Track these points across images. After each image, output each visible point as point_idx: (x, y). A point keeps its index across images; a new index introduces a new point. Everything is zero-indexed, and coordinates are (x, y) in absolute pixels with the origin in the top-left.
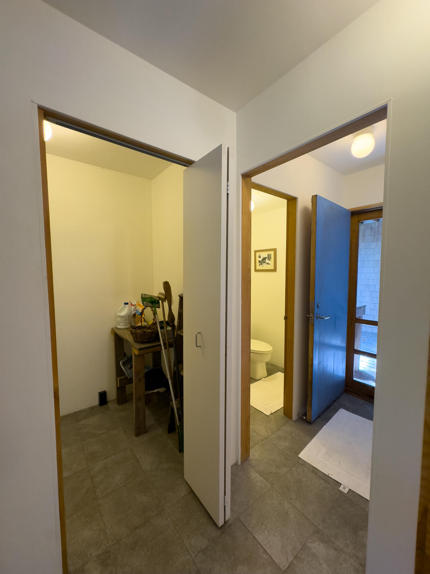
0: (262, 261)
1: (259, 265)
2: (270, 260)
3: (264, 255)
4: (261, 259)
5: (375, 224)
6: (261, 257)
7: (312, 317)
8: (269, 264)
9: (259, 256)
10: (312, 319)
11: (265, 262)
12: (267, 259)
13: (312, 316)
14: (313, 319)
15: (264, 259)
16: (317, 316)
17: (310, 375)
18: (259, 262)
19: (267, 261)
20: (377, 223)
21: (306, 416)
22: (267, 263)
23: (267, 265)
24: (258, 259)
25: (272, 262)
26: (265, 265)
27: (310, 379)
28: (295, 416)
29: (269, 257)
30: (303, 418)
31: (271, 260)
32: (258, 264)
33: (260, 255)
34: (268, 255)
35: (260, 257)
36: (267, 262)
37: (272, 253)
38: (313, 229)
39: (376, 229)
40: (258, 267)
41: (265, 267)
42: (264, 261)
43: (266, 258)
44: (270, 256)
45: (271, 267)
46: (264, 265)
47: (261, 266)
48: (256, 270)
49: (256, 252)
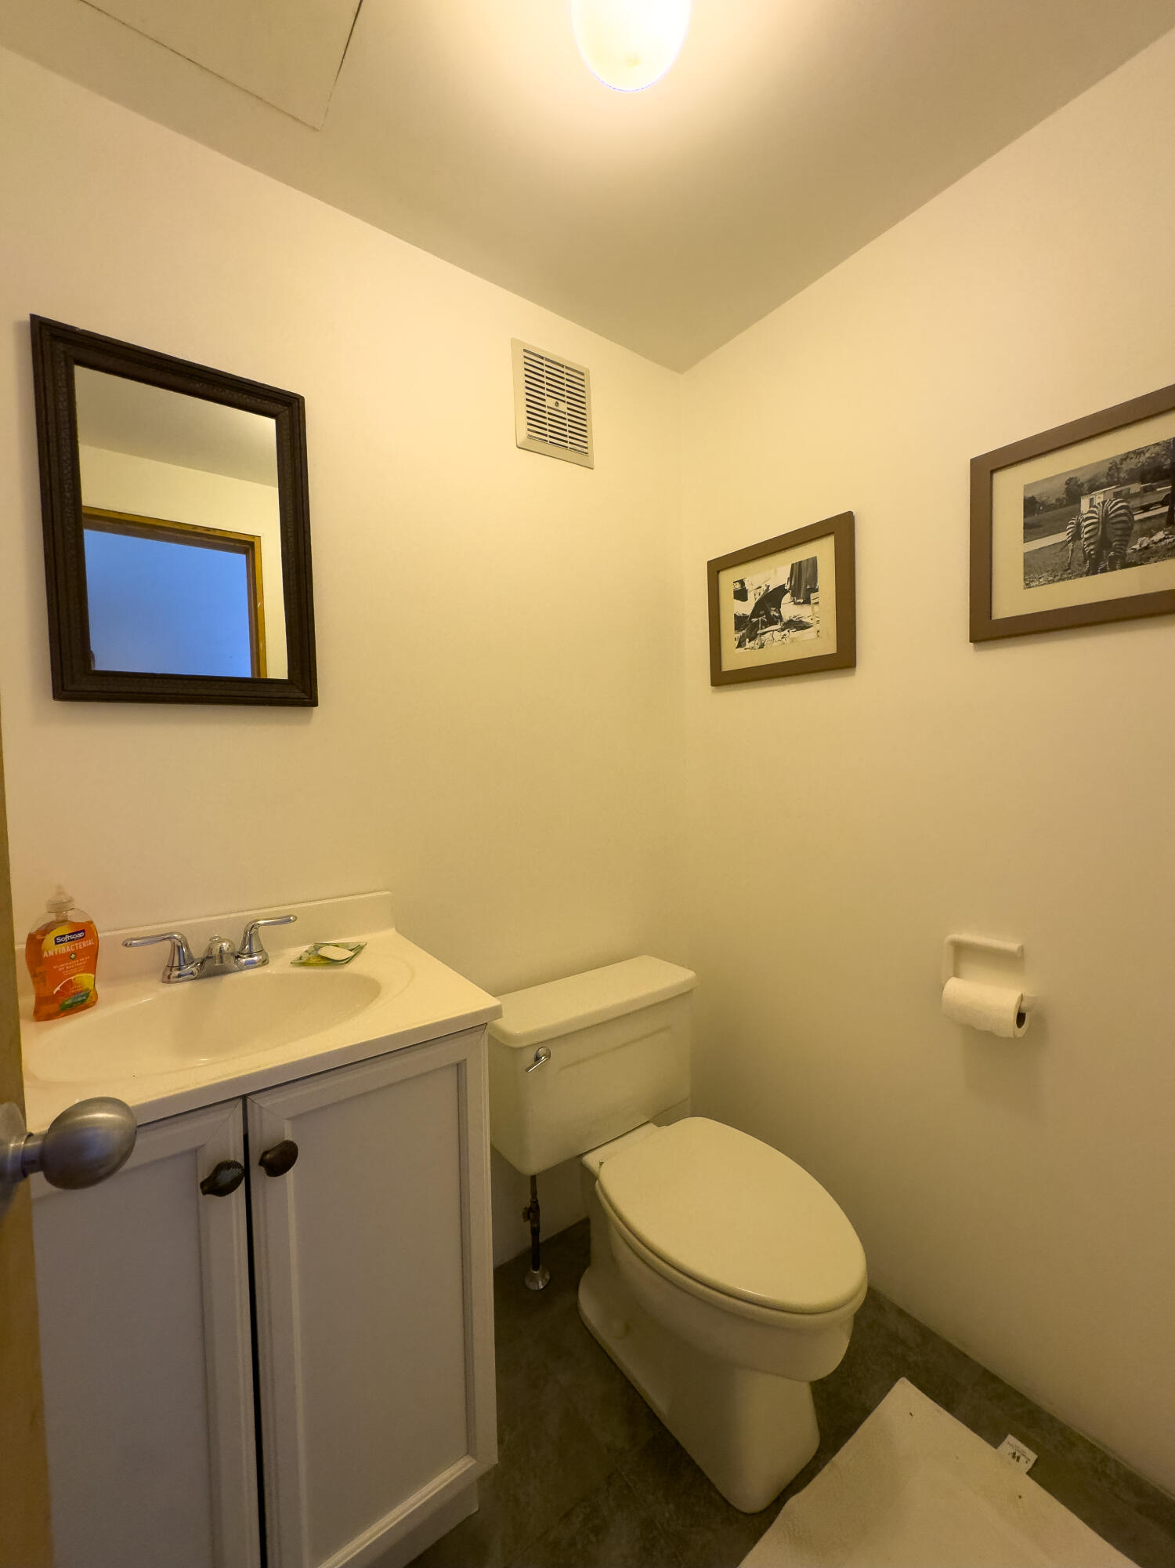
0: (755, 612)
1: (739, 646)
2: (807, 601)
3: (775, 572)
4: (746, 608)
6: (750, 595)
8: (801, 626)
9: (738, 586)
11: (772, 621)
12: (787, 598)
15: (771, 599)
19: (789, 609)
22: (791, 624)
23: (793, 634)
24: (732, 609)
25: (822, 610)
26: (779, 635)
29: (803, 583)
31: (813, 596)
32: (729, 634)
33: (742, 582)
34: (797, 570)
35: (741, 595)
36: (786, 617)
37: (823, 551)
40: (735, 658)
41: (777, 646)
42: (768, 613)
43: (780, 591)
44: (806, 575)
45: (820, 640)
46: (772, 635)
47: (748, 645)
48: (722, 678)
49: (716, 568)
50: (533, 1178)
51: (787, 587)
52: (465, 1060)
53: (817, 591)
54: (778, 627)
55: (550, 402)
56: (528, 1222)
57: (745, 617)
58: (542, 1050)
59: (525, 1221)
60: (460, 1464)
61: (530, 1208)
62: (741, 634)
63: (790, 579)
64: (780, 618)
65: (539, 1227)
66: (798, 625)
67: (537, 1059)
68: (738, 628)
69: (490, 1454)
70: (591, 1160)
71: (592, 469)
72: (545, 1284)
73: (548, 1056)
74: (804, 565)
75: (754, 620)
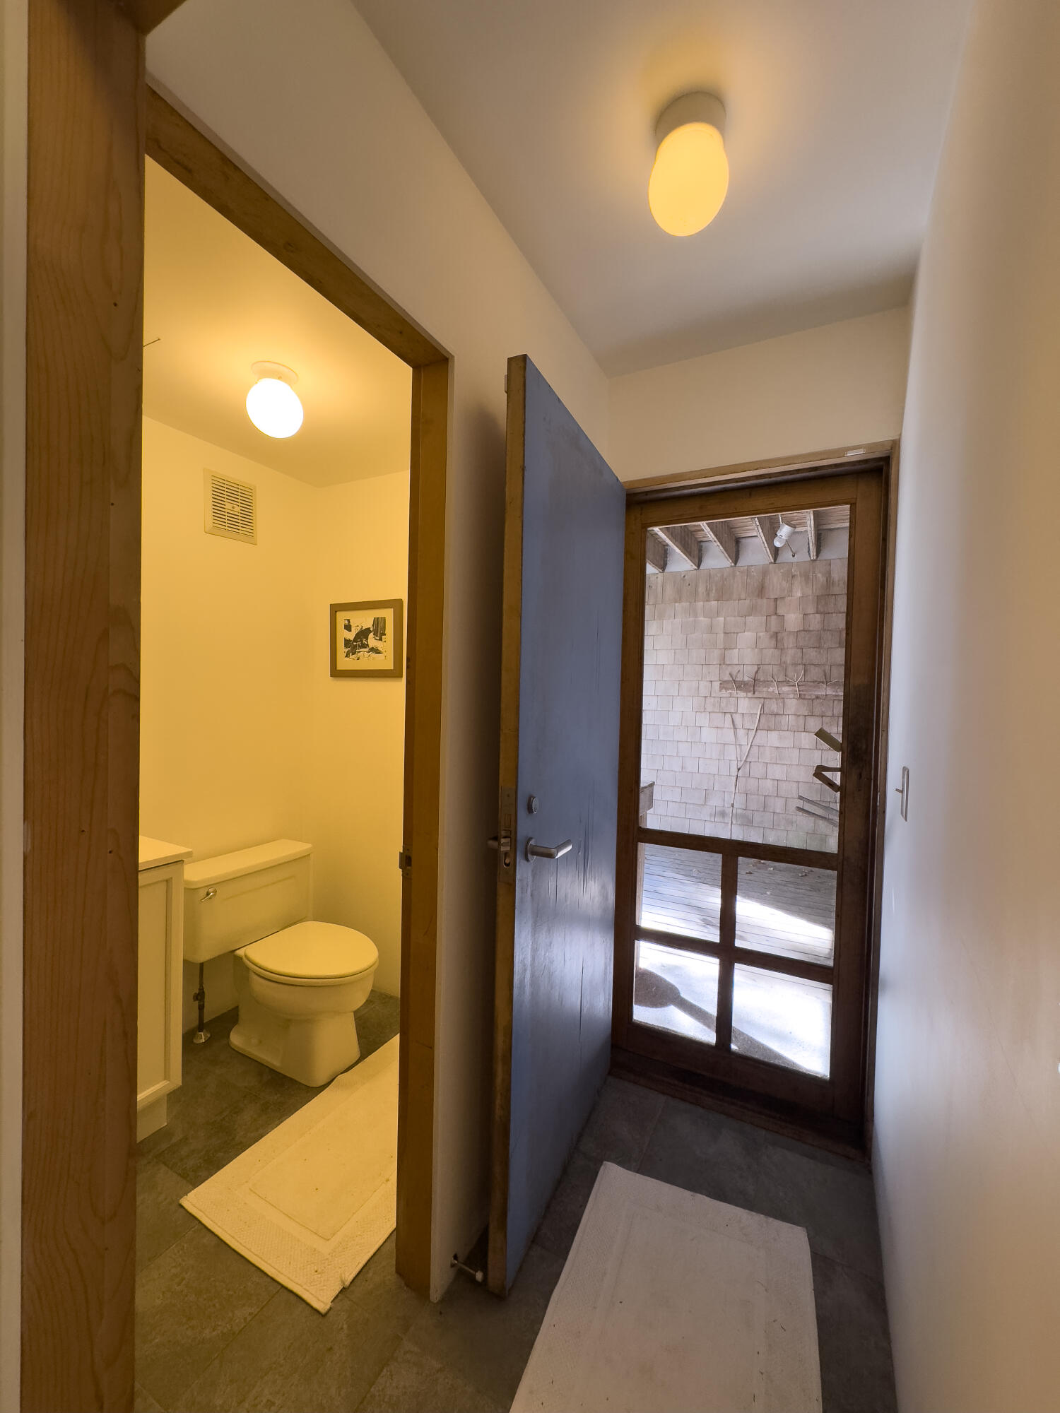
0: (355, 640)
1: (346, 657)
2: (381, 639)
3: (364, 620)
4: (350, 636)
5: (657, 578)
6: (353, 629)
7: (506, 854)
8: (377, 651)
10: (507, 861)
11: (364, 646)
12: (371, 635)
13: (508, 848)
14: (512, 863)
15: (363, 634)
16: (526, 848)
17: (498, 1102)
18: (347, 643)
19: (372, 641)
20: (660, 576)
21: (485, 1269)
22: (372, 650)
23: (373, 655)
24: (343, 635)
25: (387, 644)
26: (366, 654)
27: (498, 1112)
28: (439, 1275)
29: (379, 629)
30: (474, 1276)
31: (383, 637)
32: (341, 649)
33: (349, 620)
34: (376, 621)
35: (348, 628)
36: (370, 647)
37: (388, 614)
38: (511, 491)
39: (660, 589)
40: (344, 663)
41: (365, 661)
42: (362, 641)
43: (368, 631)
44: (381, 625)
45: (385, 660)
46: (363, 653)
47: (351, 657)
48: (336, 673)
49: (335, 609)
50: (202, 965)
51: (372, 629)
52: (172, 878)
53: (385, 635)
54: (367, 650)
55: (228, 506)
56: (197, 1002)
57: (349, 641)
58: (210, 891)
59: (195, 1001)
60: (161, 1083)
61: (199, 994)
62: (347, 650)
63: (373, 625)
64: (368, 645)
65: (204, 1005)
66: (375, 651)
67: (208, 894)
68: (346, 646)
69: (177, 1080)
70: (240, 952)
71: (256, 544)
72: (207, 1039)
73: (215, 892)
74: (380, 619)
75: (355, 643)
